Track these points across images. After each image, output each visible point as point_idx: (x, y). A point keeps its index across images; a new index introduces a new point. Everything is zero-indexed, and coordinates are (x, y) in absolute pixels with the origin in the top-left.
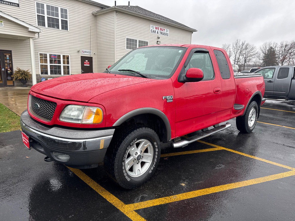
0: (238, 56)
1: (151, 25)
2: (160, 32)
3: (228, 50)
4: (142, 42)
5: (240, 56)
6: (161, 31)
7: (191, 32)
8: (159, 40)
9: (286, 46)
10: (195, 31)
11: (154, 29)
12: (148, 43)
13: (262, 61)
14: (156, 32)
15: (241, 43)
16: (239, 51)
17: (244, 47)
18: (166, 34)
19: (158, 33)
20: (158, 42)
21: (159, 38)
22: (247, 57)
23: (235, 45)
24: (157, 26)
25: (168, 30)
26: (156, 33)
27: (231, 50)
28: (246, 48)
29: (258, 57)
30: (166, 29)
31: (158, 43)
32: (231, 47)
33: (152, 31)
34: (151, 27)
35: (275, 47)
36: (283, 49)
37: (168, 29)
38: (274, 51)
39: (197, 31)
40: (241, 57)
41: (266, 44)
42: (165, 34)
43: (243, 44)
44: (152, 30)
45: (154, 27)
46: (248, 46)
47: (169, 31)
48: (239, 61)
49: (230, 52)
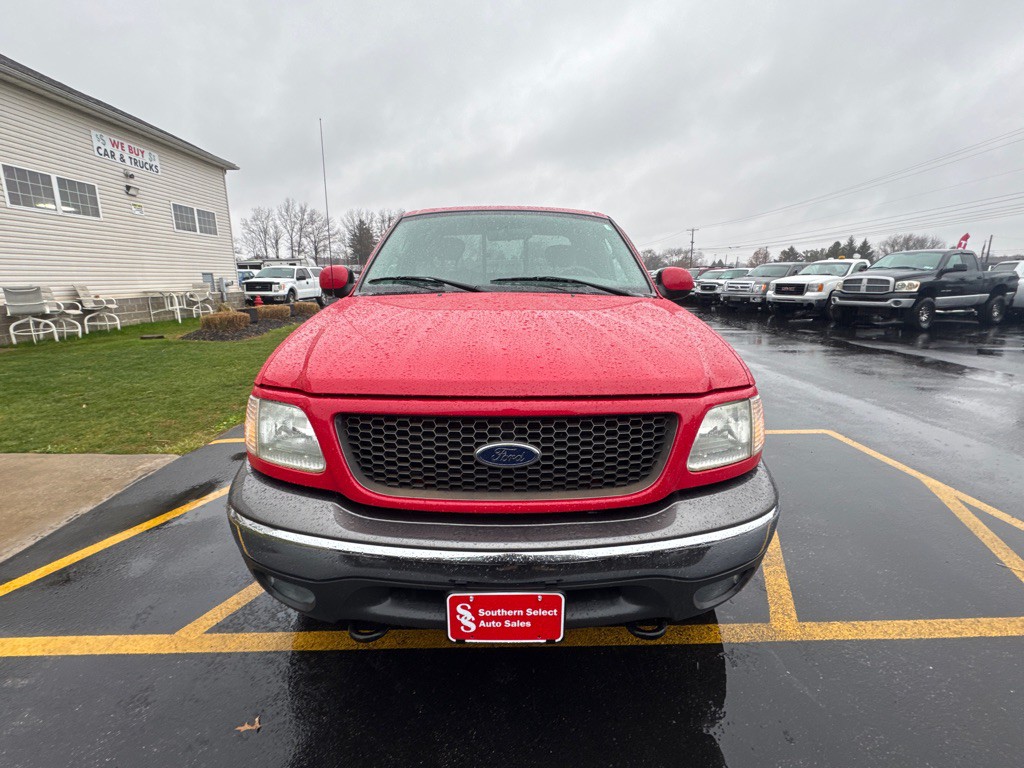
0: (296, 238)
1: (94, 133)
2: (131, 158)
3: (271, 223)
4: (72, 183)
5: (303, 239)
6: (133, 156)
7: (222, 168)
8: (132, 182)
9: (390, 219)
10: (233, 167)
11: (109, 147)
12: (97, 191)
13: (350, 251)
14: (117, 156)
15: (298, 209)
16: (297, 227)
17: (305, 217)
18: (151, 167)
19: (122, 159)
20: (128, 188)
21: (132, 176)
22: (319, 242)
23: (284, 213)
24: (119, 137)
25: (153, 153)
26: (118, 160)
27: (278, 222)
28: (312, 221)
29: (342, 241)
30: (147, 152)
31: (131, 191)
32: (275, 214)
33: (102, 151)
34: (94, 139)
35: (371, 221)
36: (386, 225)
37: (154, 151)
38: (368, 230)
39: (237, 169)
40: (305, 241)
41: (351, 213)
42: (148, 166)
43: (303, 211)
44: (99, 148)
45: (106, 138)
46: (315, 216)
47: (157, 157)
48: (303, 251)
49: (276, 227)
